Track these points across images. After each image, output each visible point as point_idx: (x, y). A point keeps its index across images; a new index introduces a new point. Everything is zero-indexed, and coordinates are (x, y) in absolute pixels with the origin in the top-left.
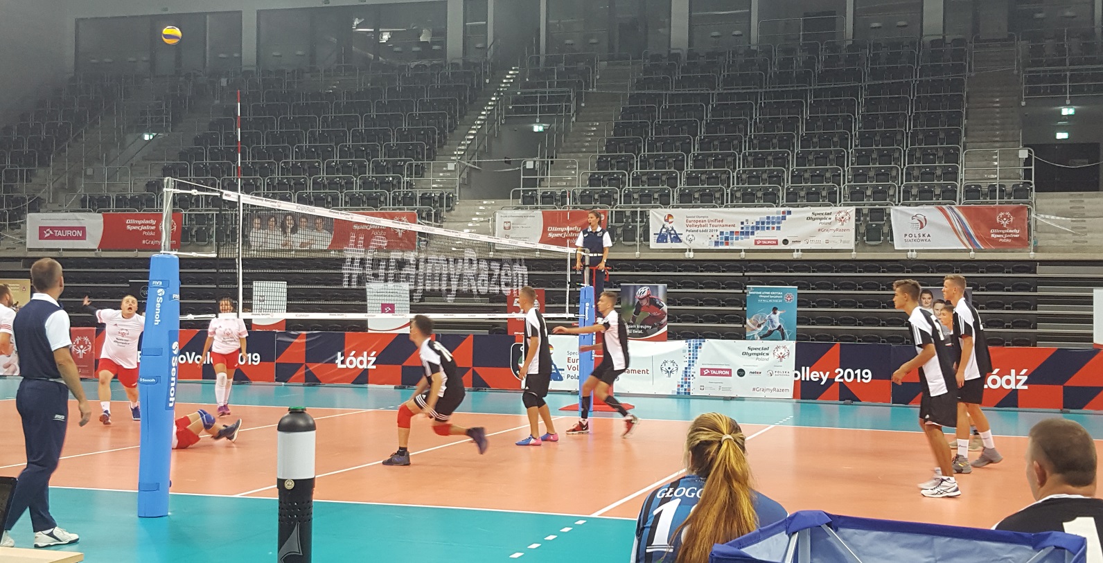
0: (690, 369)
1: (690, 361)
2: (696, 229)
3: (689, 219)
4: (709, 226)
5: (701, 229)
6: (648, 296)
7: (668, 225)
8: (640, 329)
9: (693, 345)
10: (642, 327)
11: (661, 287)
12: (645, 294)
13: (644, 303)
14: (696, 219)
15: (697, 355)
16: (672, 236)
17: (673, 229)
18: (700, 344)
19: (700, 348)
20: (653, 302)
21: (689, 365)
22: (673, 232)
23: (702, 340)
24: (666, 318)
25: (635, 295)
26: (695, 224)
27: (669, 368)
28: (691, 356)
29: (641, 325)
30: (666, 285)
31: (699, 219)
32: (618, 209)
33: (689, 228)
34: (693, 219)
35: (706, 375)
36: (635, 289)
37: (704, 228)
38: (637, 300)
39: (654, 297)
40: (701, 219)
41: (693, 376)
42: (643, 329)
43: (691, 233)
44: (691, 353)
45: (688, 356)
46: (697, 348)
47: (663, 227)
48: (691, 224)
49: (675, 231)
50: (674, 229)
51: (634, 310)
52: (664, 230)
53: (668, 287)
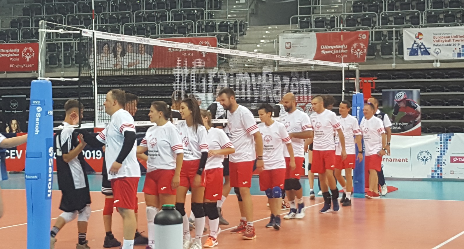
0: (441, 157)
1: (441, 151)
2: (442, 43)
3: (436, 36)
4: (452, 40)
5: (446, 43)
6: (405, 99)
7: (418, 41)
8: (398, 126)
9: (444, 138)
10: (400, 124)
11: (415, 92)
12: (402, 98)
13: (402, 105)
14: (441, 36)
15: (447, 146)
16: (422, 50)
17: (422, 44)
18: (450, 137)
19: (450, 140)
20: (409, 104)
21: (441, 154)
22: (422, 47)
23: (451, 134)
24: (420, 117)
25: (394, 98)
26: (441, 39)
27: (425, 157)
28: (443, 147)
29: (399, 122)
30: (419, 90)
31: (444, 36)
32: (377, 30)
33: (436, 43)
34: (439, 36)
35: (455, 162)
36: (394, 94)
37: (448, 43)
38: (396, 103)
39: (410, 100)
40: (446, 36)
41: (444, 163)
42: (401, 126)
43: (437, 47)
44: (443, 144)
45: (439, 147)
46: (447, 140)
47: (415, 43)
48: (437, 39)
49: (424, 46)
50: (424, 44)
51: (393, 111)
52: (415, 45)
53: (421, 91)
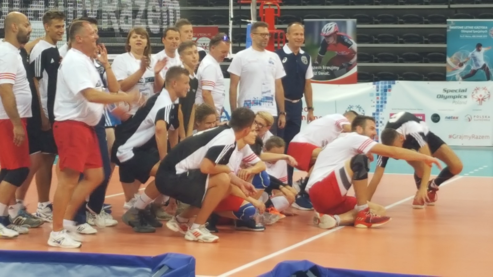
0: (378, 114)
1: (378, 106)
6: (335, 33)
8: (326, 70)
9: (382, 87)
11: (350, 23)
12: (332, 31)
13: (331, 41)
15: (386, 98)
18: (390, 87)
19: (390, 91)
20: (341, 40)
21: (378, 110)
23: (391, 82)
25: (320, 31)
28: (380, 100)
29: (328, 65)
30: (355, 20)
36: (321, 25)
38: (323, 38)
39: (342, 34)
41: (381, 122)
42: (329, 71)
44: (380, 97)
45: (375, 100)
46: (386, 91)
51: (319, 49)
